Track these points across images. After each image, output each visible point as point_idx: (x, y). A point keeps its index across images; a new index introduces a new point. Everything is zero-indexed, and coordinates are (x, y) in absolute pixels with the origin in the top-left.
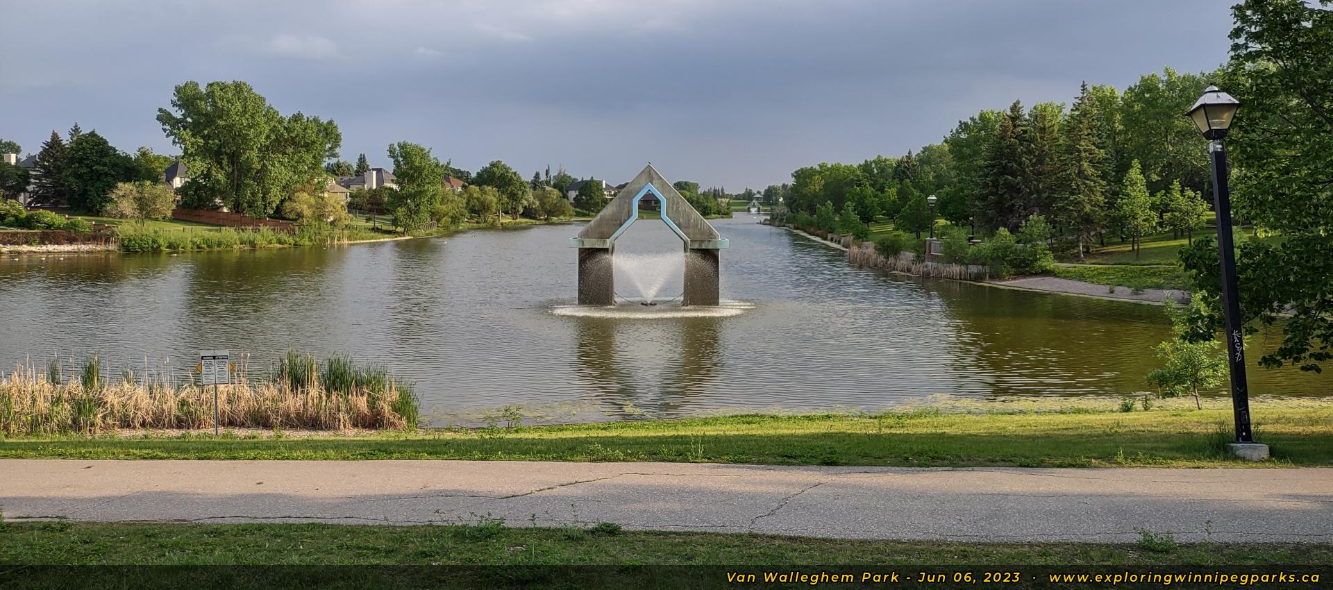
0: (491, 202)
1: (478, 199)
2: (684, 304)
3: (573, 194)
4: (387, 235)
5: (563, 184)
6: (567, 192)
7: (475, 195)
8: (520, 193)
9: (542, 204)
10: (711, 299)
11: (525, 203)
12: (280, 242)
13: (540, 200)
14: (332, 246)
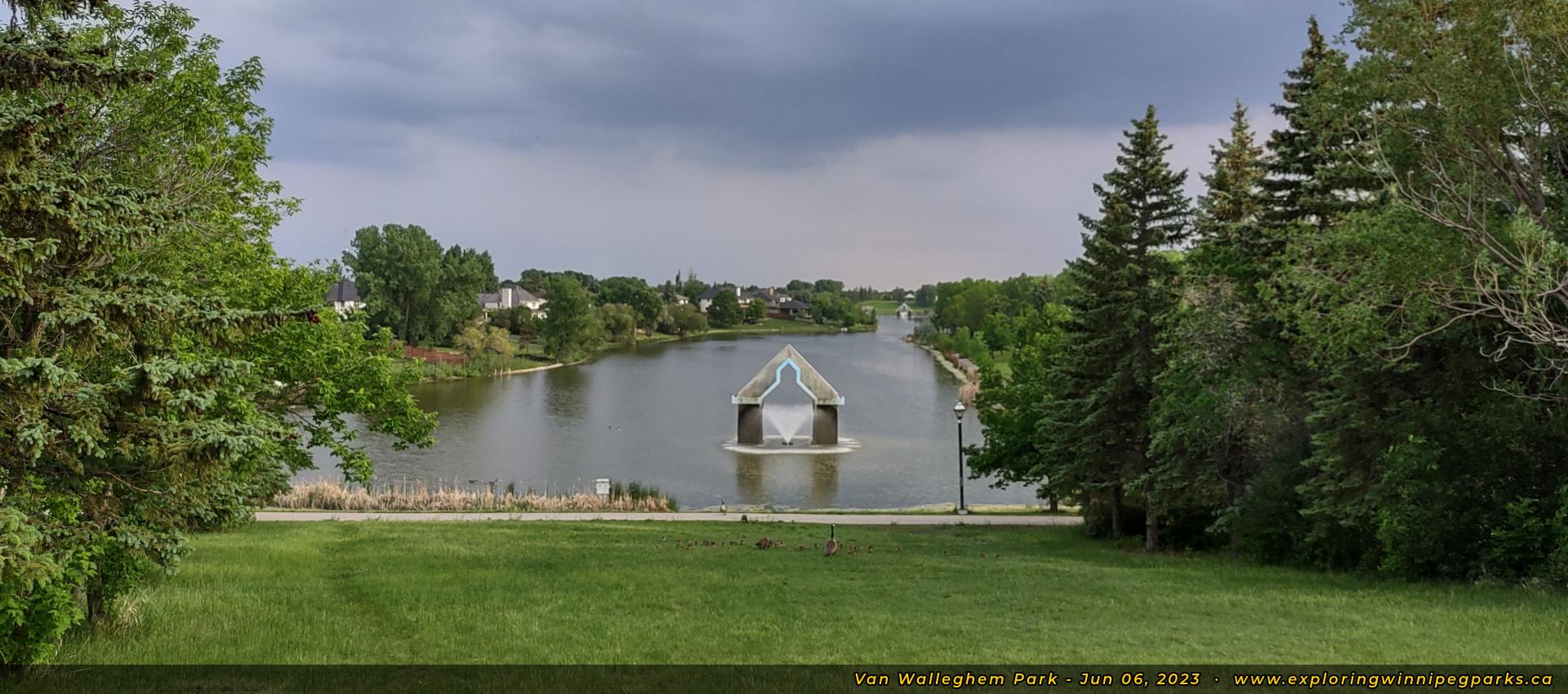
0: (627, 321)
1: (614, 317)
2: (813, 443)
3: (705, 304)
4: (540, 363)
5: (694, 291)
6: (700, 300)
7: (611, 314)
8: (656, 310)
9: (677, 318)
10: (833, 441)
11: (660, 319)
12: (455, 374)
13: (674, 316)
14: (498, 377)
